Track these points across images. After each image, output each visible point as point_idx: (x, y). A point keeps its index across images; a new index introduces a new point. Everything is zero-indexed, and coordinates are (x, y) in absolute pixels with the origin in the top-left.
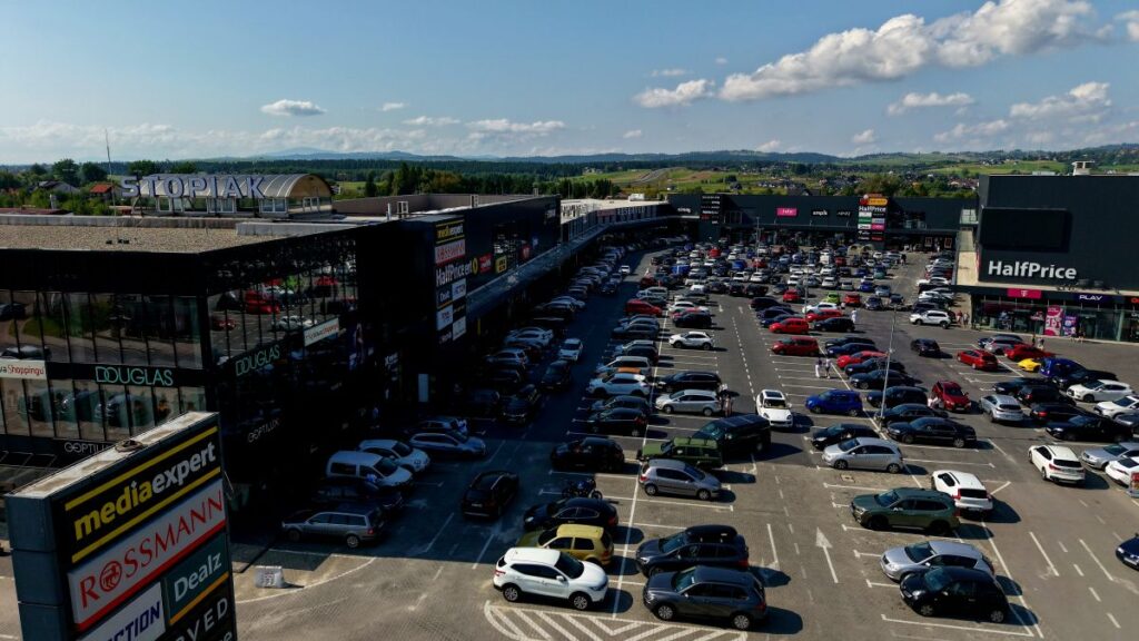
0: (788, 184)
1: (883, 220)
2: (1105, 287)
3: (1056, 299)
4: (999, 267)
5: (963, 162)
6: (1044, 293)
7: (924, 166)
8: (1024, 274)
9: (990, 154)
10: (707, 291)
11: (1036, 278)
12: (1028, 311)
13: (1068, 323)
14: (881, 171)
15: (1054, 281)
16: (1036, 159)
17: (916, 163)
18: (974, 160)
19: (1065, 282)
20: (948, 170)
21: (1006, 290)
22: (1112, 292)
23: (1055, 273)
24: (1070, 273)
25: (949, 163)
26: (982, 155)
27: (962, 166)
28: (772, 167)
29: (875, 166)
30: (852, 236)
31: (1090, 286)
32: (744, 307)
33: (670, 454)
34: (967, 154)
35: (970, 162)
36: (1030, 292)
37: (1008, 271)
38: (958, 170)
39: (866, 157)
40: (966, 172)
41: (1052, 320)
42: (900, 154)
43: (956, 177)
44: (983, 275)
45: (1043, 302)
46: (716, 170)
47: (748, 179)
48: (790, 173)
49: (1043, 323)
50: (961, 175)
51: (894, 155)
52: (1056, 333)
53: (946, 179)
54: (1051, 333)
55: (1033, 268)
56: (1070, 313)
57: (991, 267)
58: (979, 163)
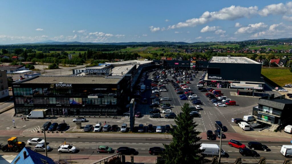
0: (177, 51)
1: (195, 65)
2: (226, 80)
3: (218, 82)
4: (210, 77)
5: (217, 44)
6: (217, 81)
7: (208, 46)
8: (214, 78)
9: (223, 42)
10: (164, 81)
11: (216, 79)
12: (214, 84)
13: (220, 86)
14: (198, 47)
15: (219, 79)
16: (233, 44)
17: (206, 45)
18: (220, 44)
19: (220, 79)
20: (214, 46)
21: (211, 81)
22: (226, 81)
23: (219, 78)
24: (221, 78)
25: (214, 45)
26: (222, 42)
27: (217, 45)
28: (173, 46)
29: (197, 45)
30: (189, 68)
31: (223, 80)
32: (170, 84)
33: (164, 105)
34: (218, 42)
35: (219, 45)
36: (215, 81)
37: (212, 78)
38: (216, 46)
39: (195, 43)
40: (217, 47)
41: (218, 85)
42: (203, 42)
43: (215, 49)
44: (208, 78)
45: (217, 82)
46: (159, 47)
47: (167, 50)
48: (177, 48)
49: (217, 86)
50: (216, 48)
51: (201, 42)
52: (219, 87)
53: (213, 50)
54: (218, 87)
55: (215, 77)
56: (220, 84)
57: (209, 77)
58: (221, 45)
